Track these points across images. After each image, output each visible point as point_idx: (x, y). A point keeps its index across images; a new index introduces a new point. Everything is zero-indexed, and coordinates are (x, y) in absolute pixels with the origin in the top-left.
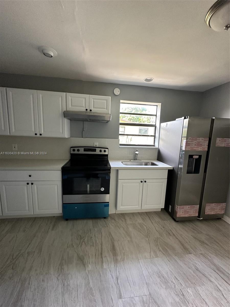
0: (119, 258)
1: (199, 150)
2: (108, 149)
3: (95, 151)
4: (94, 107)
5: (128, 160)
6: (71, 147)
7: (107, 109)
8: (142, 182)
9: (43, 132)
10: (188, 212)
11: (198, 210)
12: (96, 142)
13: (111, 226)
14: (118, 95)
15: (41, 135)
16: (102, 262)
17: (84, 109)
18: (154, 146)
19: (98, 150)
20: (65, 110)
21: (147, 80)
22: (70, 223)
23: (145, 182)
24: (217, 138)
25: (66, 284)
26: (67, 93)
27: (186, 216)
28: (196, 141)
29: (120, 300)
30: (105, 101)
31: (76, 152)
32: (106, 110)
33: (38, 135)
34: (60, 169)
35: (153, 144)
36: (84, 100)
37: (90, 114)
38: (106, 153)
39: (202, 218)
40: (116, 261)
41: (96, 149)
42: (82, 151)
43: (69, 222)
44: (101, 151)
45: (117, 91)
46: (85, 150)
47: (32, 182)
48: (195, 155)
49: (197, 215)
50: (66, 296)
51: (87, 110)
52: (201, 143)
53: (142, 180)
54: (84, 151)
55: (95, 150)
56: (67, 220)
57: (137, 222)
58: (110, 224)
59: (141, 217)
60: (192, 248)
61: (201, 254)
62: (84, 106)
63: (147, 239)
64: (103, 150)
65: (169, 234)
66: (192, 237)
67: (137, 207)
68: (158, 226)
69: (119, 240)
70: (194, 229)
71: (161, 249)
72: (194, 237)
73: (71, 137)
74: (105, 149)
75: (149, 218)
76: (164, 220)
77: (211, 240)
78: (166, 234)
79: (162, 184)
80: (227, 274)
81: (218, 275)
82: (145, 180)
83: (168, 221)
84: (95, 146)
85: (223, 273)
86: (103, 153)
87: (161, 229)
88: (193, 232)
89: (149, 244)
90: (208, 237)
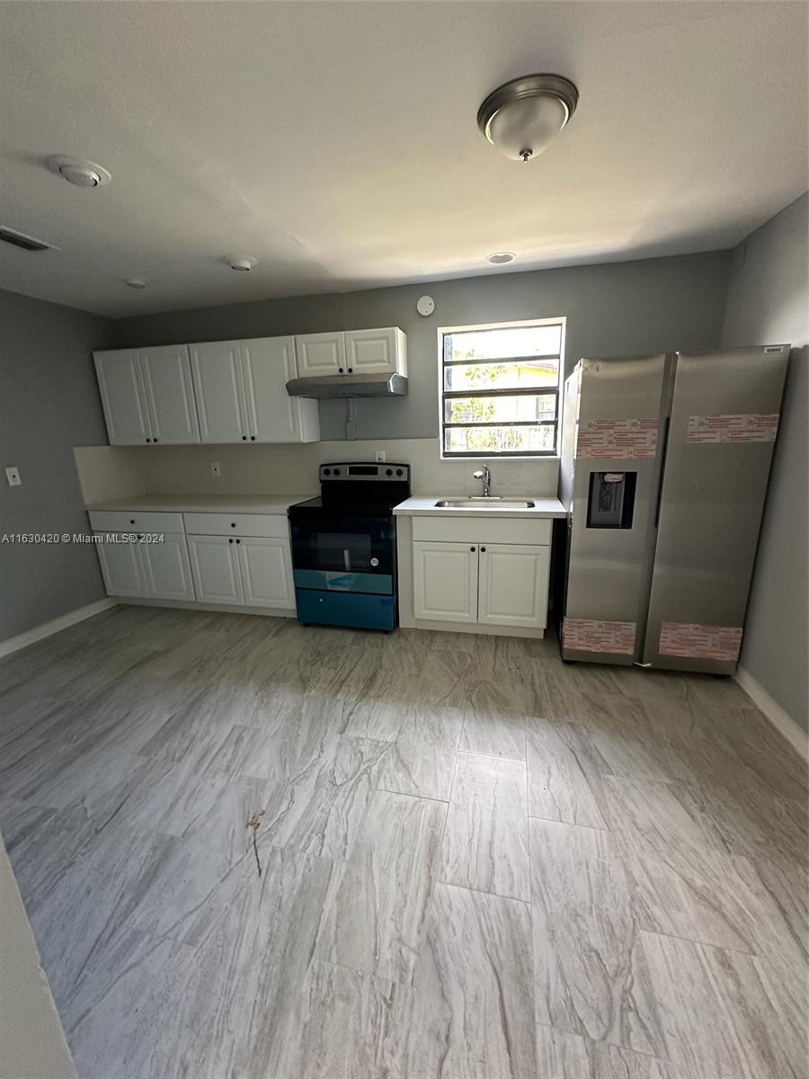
0: (372, 693)
1: (625, 457)
2: (408, 466)
3: (376, 473)
4: (358, 362)
5: (466, 495)
6: (322, 466)
7: (389, 362)
8: (473, 550)
9: (256, 433)
10: (598, 640)
11: (634, 638)
12: (381, 451)
13: (390, 646)
14: (427, 314)
15: (253, 438)
16: (337, 692)
17: (334, 370)
18: (554, 453)
19: (382, 470)
20: (296, 377)
21: (495, 259)
22: (310, 632)
23: (483, 550)
24: (691, 418)
25: (265, 701)
26: (299, 337)
27: (593, 649)
28: (612, 431)
29: (339, 736)
30: (384, 342)
31: (332, 477)
32: (387, 364)
33: (249, 440)
34: (286, 511)
35: (551, 449)
36: (334, 346)
37: (350, 381)
38: (404, 478)
39: (649, 665)
40: (364, 695)
41: (377, 468)
42: (345, 475)
43: (308, 629)
44: (389, 473)
45: (426, 305)
46: (353, 471)
47: (238, 538)
48: (610, 473)
49: (630, 651)
50: (261, 713)
51: (341, 370)
52: (629, 436)
53: (476, 546)
54: (350, 473)
55: (374, 471)
56: (306, 625)
57: (456, 650)
58: (390, 644)
59: (476, 642)
60: (555, 711)
61: (570, 724)
62: (335, 361)
63: (456, 679)
64: (394, 469)
65: (522, 680)
66: (579, 695)
67: (467, 615)
68: (505, 664)
69: (391, 670)
70: (604, 684)
71: (474, 697)
72: (585, 696)
73: (321, 440)
74: (399, 468)
75: (497, 647)
76: (534, 657)
77: (633, 710)
78: (512, 680)
79: (536, 560)
80: (599, 762)
81: (574, 757)
82: (481, 546)
83: (544, 661)
84: (377, 461)
85: (591, 758)
86: (395, 478)
87: (510, 669)
88: (596, 688)
89: (453, 687)
90: (630, 703)
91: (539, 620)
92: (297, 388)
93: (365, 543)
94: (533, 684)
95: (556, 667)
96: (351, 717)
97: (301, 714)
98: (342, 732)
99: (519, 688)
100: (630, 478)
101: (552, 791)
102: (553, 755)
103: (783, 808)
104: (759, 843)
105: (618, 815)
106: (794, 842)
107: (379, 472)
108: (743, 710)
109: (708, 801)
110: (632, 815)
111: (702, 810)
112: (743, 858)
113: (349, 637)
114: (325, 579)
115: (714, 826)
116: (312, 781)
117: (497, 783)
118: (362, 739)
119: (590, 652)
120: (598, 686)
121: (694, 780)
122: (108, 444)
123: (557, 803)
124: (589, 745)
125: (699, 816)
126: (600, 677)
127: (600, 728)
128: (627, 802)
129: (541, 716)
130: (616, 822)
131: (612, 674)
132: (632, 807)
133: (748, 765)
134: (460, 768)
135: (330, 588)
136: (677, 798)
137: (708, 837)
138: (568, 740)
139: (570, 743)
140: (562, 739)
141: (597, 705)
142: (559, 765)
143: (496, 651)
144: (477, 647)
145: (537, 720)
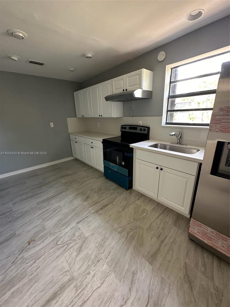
0: (100, 212)
2: (149, 128)
4: (129, 86)
6: (122, 125)
7: (139, 85)
9: (102, 114)
10: (210, 238)
12: (140, 121)
13: (123, 195)
14: (162, 60)
16: (92, 206)
17: (121, 91)
19: (139, 128)
20: (112, 94)
23: (162, 169)
25: (73, 201)
26: (113, 79)
29: (76, 224)
30: (137, 76)
31: (124, 130)
33: (101, 116)
34: (102, 140)
36: (122, 82)
37: (126, 94)
38: (146, 132)
41: (137, 128)
42: (128, 130)
44: (141, 130)
47: (93, 147)
50: (68, 204)
51: (123, 90)
53: (159, 167)
54: (129, 129)
56: (107, 178)
57: (145, 207)
59: (155, 206)
60: (161, 265)
61: (163, 278)
62: (122, 87)
63: (131, 221)
64: (143, 128)
65: (159, 236)
66: (182, 264)
67: (153, 194)
68: (159, 223)
69: (114, 205)
70: (204, 266)
71: (131, 233)
72: (186, 266)
73: (123, 117)
75: (163, 213)
76: (176, 226)
77: (212, 298)
78: (154, 234)
79: (187, 182)
81: (147, 302)
82: (161, 167)
83: (180, 231)
84: (139, 125)
86: (142, 132)
87: (158, 227)
88: (197, 265)
89: (128, 224)
90: (213, 291)
92: (108, 99)
94: (162, 242)
96: (85, 219)
97: (75, 210)
98: (78, 223)
99: (154, 239)
102: (137, 292)
107: (138, 129)
113: (114, 186)
114: (110, 165)
116: (55, 237)
118: (80, 229)
120: (200, 264)
122: (76, 117)
124: (162, 301)
126: (207, 259)
127: (178, 294)
129: (151, 263)
131: (216, 262)
135: (111, 168)
138: (153, 289)
139: (152, 292)
140: (150, 285)
141: (188, 276)
142: (134, 301)
143: (160, 215)
144: (154, 209)
145: (147, 263)
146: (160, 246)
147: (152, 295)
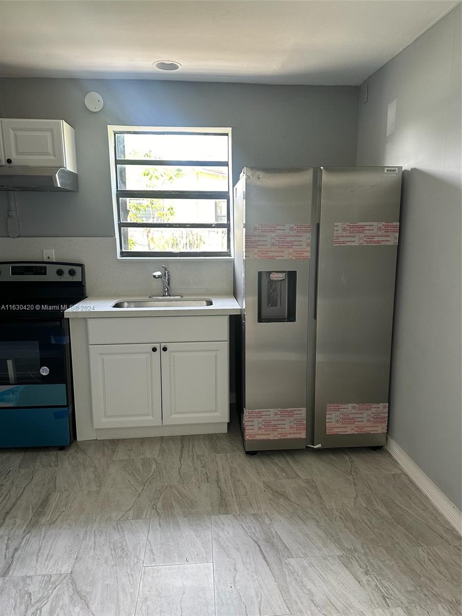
0: (44, 520)
1: (286, 258)
2: (81, 266)
3: (45, 274)
4: (18, 153)
5: (145, 295)
7: (55, 156)
8: (154, 350)
10: (275, 428)
11: (305, 422)
12: (50, 250)
14: (96, 110)
18: (228, 254)
19: (52, 270)
21: (163, 66)
23: (165, 349)
24: (336, 224)
27: (271, 437)
28: (274, 235)
30: (48, 134)
32: (53, 157)
35: (225, 250)
37: (10, 172)
38: (77, 278)
39: (319, 446)
40: (33, 525)
42: (7, 276)
44: (60, 273)
45: (93, 101)
46: (15, 271)
48: (274, 272)
49: (303, 435)
52: (288, 239)
53: (157, 346)
54: (13, 273)
55: (43, 271)
57: (142, 457)
58: (66, 462)
59: (161, 446)
60: (240, 505)
61: (253, 515)
63: (140, 489)
64: (66, 269)
65: (207, 478)
66: (261, 485)
67: (151, 418)
68: (190, 464)
69: (66, 490)
70: (283, 470)
71: (159, 505)
72: (267, 486)
74: (70, 267)
75: (183, 447)
76: (218, 453)
77: (309, 491)
78: (198, 480)
79: (216, 356)
80: (281, 547)
81: (258, 548)
82: (163, 345)
83: (228, 455)
84: (46, 260)
85: (273, 545)
86: (66, 278)
87: (195, 469)
88: (275, 475)
89: (138, 497)
90: (305, 485)
91: (222, 415)
93: (32, 351)
94: (218, 481)
95: (240, 459)
96: (17, 555)
98: (4, 575)
99: (205, 487)
100: (292, 276)
101: (238, 588)
102: (238, 550)
103: (426, 555)
104: (410, 592)
105: (298, 596)
106: (434, 584)
107: (47, 273)
108: (394, 475)
109: (371, 564)
110: (311, 594)
111: (366, 573)
112: (399, 609)
113: (15, 459)
115: (376, 585)
117: (184, 593)
118: (31, 577)
119: (269, 440)
120: (278, 472)
121: (359, 547)
123: (243, 600)
124: (271, 533)
125: (364, 579)
126: (280, 462)
127: (280, 514)
128: (305, 580)
129: (227, 513)
130: (296, 603)
131: (289, 459)
132: (310, 586)
133: (398, 523)
134: (144, 586)
136: (347, 567)
137: (373, 598)
138: (253, 532)
139: (254, 535)
140: (247, 532)
141: (277, 492)
142: (244, 560)
143: (182, 452)
144: (162, 451)
145: (222, 517)
146: (219, 488)
147: (257, 538)
